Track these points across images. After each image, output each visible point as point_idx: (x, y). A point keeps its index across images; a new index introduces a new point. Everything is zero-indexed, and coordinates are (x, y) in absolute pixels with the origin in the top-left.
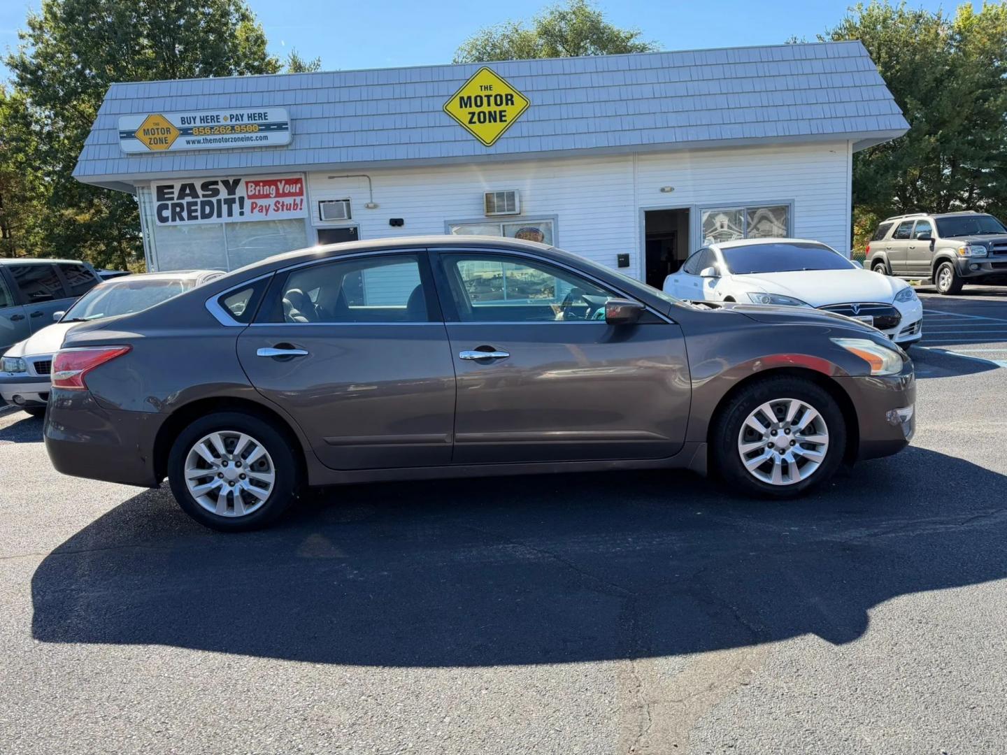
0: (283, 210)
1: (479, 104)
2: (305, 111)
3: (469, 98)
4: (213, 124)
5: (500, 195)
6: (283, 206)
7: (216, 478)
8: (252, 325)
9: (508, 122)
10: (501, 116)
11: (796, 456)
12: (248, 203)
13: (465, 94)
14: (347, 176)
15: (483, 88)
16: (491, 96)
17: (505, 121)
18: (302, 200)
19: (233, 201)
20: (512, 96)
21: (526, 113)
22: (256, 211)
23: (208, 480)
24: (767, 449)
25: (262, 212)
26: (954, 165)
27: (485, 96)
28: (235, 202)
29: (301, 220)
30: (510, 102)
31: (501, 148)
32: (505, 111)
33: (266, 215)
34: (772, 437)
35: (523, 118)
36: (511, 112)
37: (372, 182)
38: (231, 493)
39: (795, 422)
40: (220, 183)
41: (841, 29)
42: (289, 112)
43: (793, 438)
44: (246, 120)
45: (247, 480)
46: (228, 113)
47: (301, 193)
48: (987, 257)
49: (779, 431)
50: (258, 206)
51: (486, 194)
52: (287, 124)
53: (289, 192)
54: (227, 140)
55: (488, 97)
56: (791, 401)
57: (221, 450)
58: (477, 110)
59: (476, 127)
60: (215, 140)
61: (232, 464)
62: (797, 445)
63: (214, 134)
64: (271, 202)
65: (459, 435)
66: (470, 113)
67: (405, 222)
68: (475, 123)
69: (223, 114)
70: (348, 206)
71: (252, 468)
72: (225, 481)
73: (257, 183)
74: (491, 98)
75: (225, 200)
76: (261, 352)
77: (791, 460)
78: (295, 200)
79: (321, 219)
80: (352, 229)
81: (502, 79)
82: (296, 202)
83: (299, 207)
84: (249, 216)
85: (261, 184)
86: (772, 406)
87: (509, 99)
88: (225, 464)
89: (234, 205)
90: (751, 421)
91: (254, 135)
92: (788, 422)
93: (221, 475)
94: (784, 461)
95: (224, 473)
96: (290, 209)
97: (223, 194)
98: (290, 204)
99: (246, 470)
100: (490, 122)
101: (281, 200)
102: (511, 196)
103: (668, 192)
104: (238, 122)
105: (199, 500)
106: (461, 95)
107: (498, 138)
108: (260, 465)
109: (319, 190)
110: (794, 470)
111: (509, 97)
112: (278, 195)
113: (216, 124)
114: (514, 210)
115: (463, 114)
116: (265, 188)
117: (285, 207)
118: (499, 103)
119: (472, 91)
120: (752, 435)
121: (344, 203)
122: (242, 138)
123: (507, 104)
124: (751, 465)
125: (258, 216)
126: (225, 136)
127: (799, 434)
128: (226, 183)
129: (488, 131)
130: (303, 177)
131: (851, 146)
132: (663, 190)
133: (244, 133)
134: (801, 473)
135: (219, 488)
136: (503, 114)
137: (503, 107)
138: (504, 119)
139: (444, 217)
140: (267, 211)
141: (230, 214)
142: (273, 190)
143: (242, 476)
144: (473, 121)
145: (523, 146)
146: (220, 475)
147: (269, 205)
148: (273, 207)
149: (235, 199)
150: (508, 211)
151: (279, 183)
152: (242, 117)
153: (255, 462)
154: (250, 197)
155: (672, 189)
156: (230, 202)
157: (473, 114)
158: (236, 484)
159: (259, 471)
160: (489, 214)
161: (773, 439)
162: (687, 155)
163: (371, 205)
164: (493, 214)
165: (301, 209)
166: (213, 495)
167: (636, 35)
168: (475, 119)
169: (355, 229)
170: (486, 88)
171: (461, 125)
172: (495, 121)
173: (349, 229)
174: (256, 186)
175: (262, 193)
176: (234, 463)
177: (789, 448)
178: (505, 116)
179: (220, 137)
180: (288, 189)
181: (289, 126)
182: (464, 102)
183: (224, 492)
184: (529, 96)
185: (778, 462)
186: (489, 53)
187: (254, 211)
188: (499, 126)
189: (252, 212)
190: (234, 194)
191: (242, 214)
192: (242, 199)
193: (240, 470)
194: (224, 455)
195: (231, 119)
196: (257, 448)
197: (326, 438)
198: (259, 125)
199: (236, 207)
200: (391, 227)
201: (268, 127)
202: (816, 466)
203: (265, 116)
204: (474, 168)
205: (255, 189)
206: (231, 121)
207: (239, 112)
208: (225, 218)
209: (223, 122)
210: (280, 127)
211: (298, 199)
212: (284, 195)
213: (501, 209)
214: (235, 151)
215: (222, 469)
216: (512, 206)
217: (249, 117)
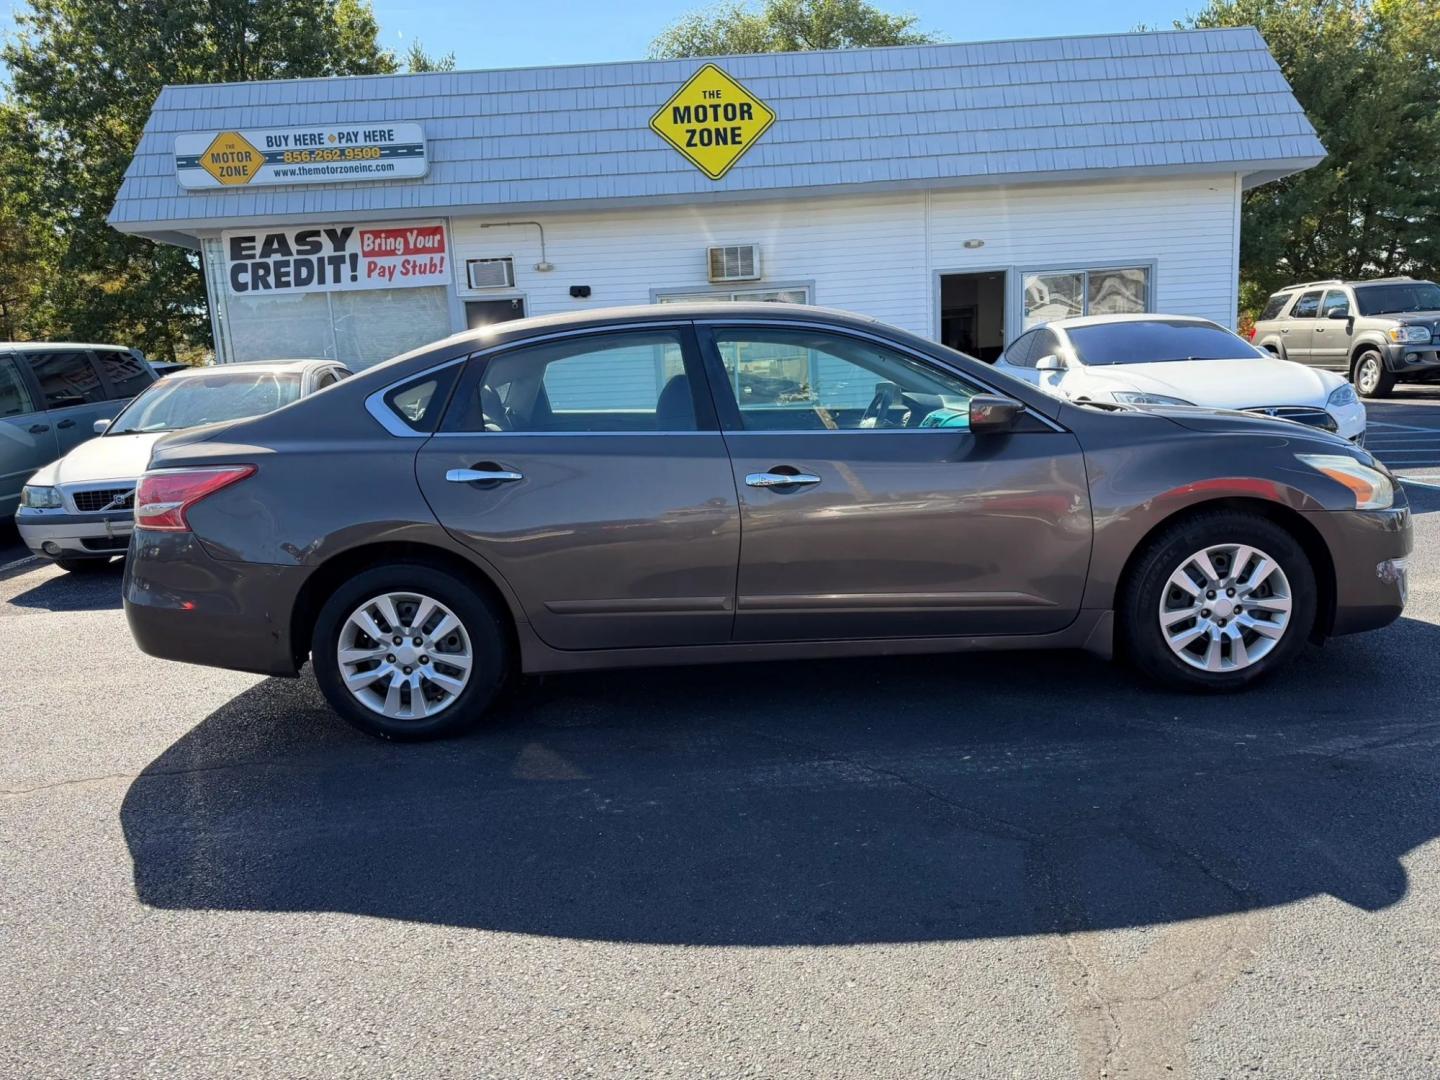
0: (414, 273)
1: (701, 117)
2: (448, 129)
3: (687, 109)
4: (314, 146)
5: (732, 252)
6: (414, 267)
7: (384, 662)
8: (436, 435)
9: (744, 144)
10: (734, 136)
11: (1242, 628)
12: (363, 263)
13: (681, 103)
14: (509, 224)
15: (707, 94)
16: (719, 106)
17: (740, 143)
18: (442, 259)
19: (342, 259)
20: (749, 106)
21: (769, 131)
22: (375, 274)
23: (372, 665)
24: (1200, 618)
25: (384, 276)
26: (1368, 211)
27: (711, 106)
28: (344, 262)
29: (443, 287)
30: (746, 115)
31: (733, 182)
32: (739, 128)
33: (390, 280)
34: (1207, 601)
35: (767, 138)
36: (748, 129)
37: (544, 232)
38: (406, 684)
39: (1243, 579)
40: (323, 233)
41: (1208, 14)
42: (425, 131)
43: (1240, 603)
44: (361, 141)
45: (431, 664)
46: (335, 131)
47: (441, 249)
48: (1431, 343)
49: (1218, 592)
50: (378, 267)
51: (712, 250)
52: (421, 147)
53: (424, 246)
54: (334, 171)
55: (715, 107)
56: (1238, 548)
57: (393, 620)
58: (698, 127)
59: (699, 152)
60: (317, 171)
61: (408, 641)
62: (1245, 612)
63: (315, 161)
64: (396, 261)
65: (744, 599)
66: (688, 131)
67: (592, 291)
68: (695, 145)
69: (327, 132)
70: (510, 267)
71: (439, 647)
72: (397, 666)
73: (376, 234)
74: (719, 109)
75: (330, 258)
76: (451, 476)
77: (1235, 635)
78: (432, 259)
79: (470, 287)
80: (515, 301)
81: (735, 82)
82: (434, 262)
83: (438, 269)
84: (365, 282)
85: (383, 235)
86: (1210, 555)
87: (746, 111)
88: (398, 642)
89: (342, 266)
90: (1180, 578)
91: (374, 163)
92: (1232, 579)
93: (392, 658)
94: (1225, 636)
95: (395, 654)
96: (424, 272)
97: (328, 249)
98: (425, 265)
99: (429, 650)
100: (718, 143)
101: (411, 258)
102: (748, 252)
103: (975, 247)
104: (349, 144)
105: (361, 696)
106: (675, 104)
107: (729, 167)
108: (451, 643)
109: (468, 244)
110: (1239, 649)
111: (746, 108)
112: (407, 251)
113: (318, 146)
114: (752, 274)
115: (679, 133)
116: (388, 241)
117: (417, 269)
118: (730, 116)
119: (691, 98)
120: (1179, 598)
121: (504, 262)
122: (357, 167)
123: (742, 118)
124: (1177, 643)
125: (377, 282)
126: (331, 165)
127: (1247, 596)
128: (331, 234)
129: (715, 157)
130: (444, 226)
131: (1239, 181)
132: (967, 245)
133: (359, 160)
134: (1250, 655)
135: (389, 678)
136: (737, 132)
137: (737, 122)
138: (737, 139)
139: (650, 283)
140: (391, 274)
141: (337, 279)
142: (400, 243)
143: (423, 660)
144: (693, 142)
145: (767, 180)
146: (390, 658)
147: (395, 267)
148: (399, 268)
149: (343, 257)
150: (742, 275)
151: (408, 234)
152: (356, 136)
153: (444, 638)
154: (366, 254)
155: (981, 244)
156: (337, 262)
157: (693, 132)
158: (414, 672)
159: (449, 651)
160: (716, 279)
161: (1209, 604)
162: (1003, 193)
163: (542, 266)
164: (721, 279)
165: (441, 272)
166: (380, 688)
167: (911, 21)
168: (696, 140)
169: (520, 301)
170: (712, 94)
171: (676, 148)
172: (725, 143)
173: (511, 301)
174: (375, 238)
175: (383, 248)
176: (411, 639)
177: (1232, 618)
178: (739, 135)
179: (324, 165)
180: (421, 242)
181: (424, 150)
182: (680, 115)
183: (397, 683)
184: (774, 105)
185: (1216, 638)
186: (698, 48)
187: (372, 274)
188: (729, 151)
189: (369, 276)
190: (344, 250)
191: (354, 278)
192: (354, 258)
193: (420, 651)
194: (397, 628)
195: (340, 139)
196: (447, 618)
197: (549, 604)
198: (381, 149)
199: (346, 269)
200: (572, 299)
201: (394, 151)
202: (1272, 644)
203: (389, 135)
204: (693, 212)
205: (374, 242)
206: (340, 142)
207: (352, 129)
208: (330, 286)
209: (328, 144)
210: (412, 151)
211: (437, 257)
212: (417, 251)
213: (732, 272)
214: (346, 187)
215: (394, 649)
216: (749, 268)
217: (366, 136)
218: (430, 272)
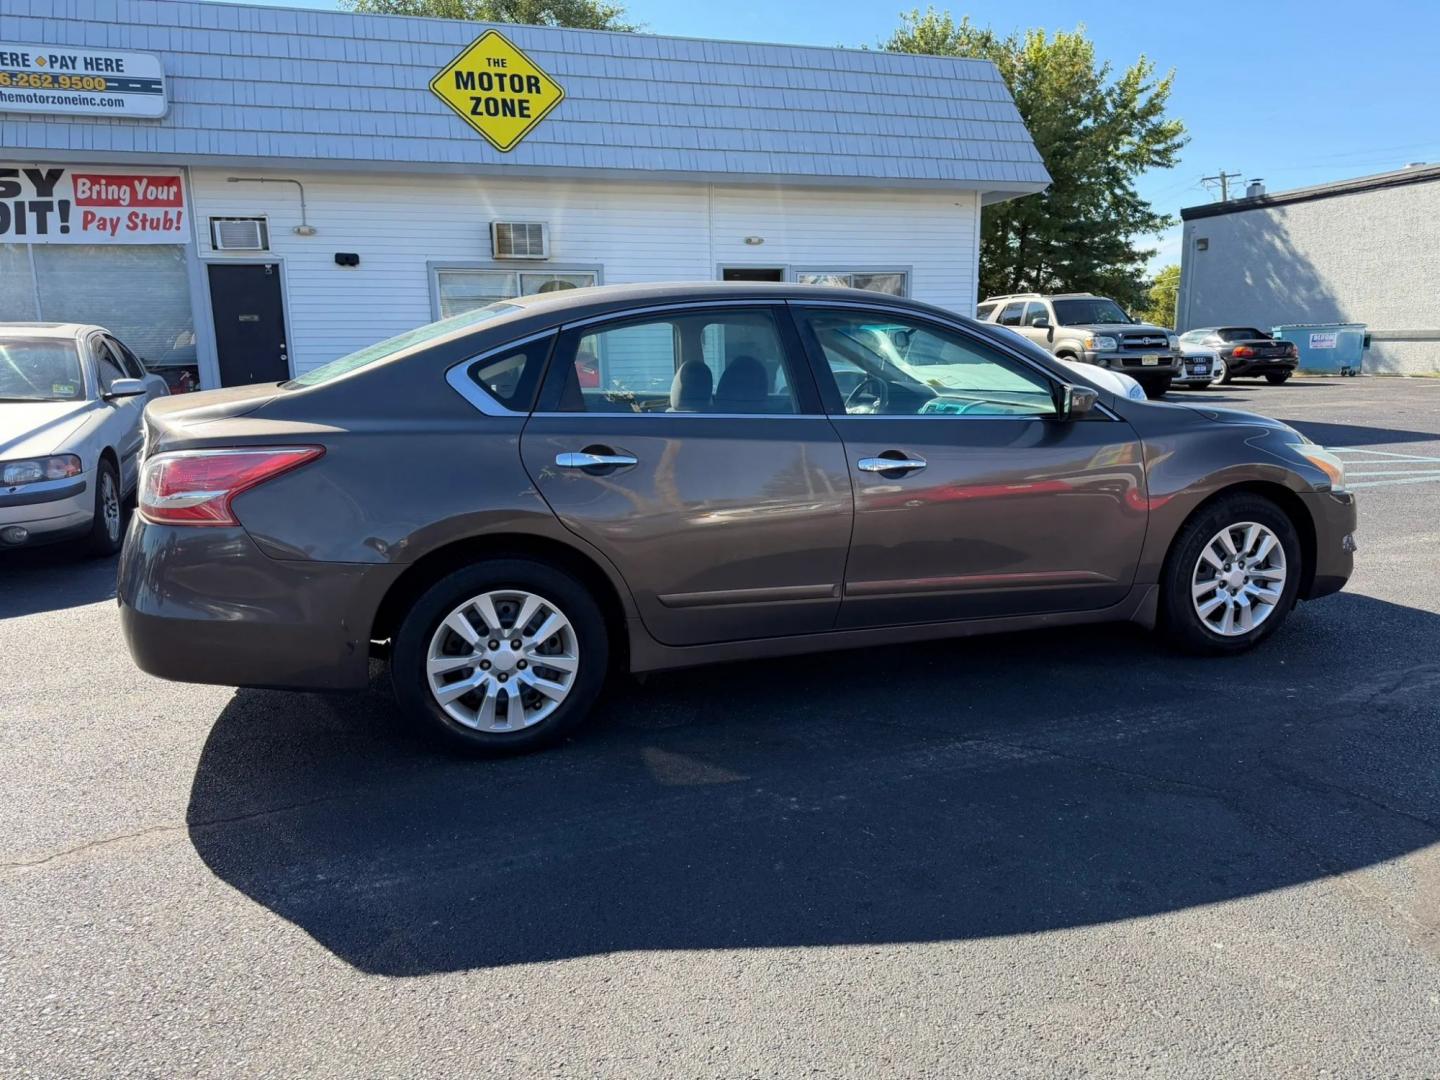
0: (144, 228)
1: (486, 85)
2: (190, 66)
3: (471, 75)
4: (15, 68)
5: (520, 228)
6: (144, 220)
7: (478, 670)
8: (534, 415)
9: (533, 118)
10: (522, 109)
12: (76, 213)
13: (464, 67)
14: (262, 180)
15: (492, 61)
16: (505, 75)
17: (529, 116)
18: (180, 214)
19: (49, 206)
20: (537, 80)
21: (558, 108)
22: (93, 226)
23: (465, 674)
24: (1218, 590)
25: (104, 229)
27: (496, 75)
28: (51, 210)
29: (178, 248)
30: (534, 88)
31: (524, 156)
32: (527, 101)
33: (113, 234)
35: (556, 115)
36: (537, 103)
37: (304, 190)
38: (503, 693)
39: (1252, 553)
40: (22, 174)
42: (164, 67)
43: (1248, 574)
44: (80, 69)
45: (529, 669)
46: (45, 53)
47: (178, 202)
49: (1234, 565)
50: (97, 219)
51: (497, 225)
52: (159, 83)
53: (156, 198)
54: (43, 100)
55: (501, 77)
56: (1252, 526)
57: (494, 622)
58: (485, 95)
59: (484, 121)
60: (20, 98)
61: (505, 645)
63: (17, 86)
64: (122, 213)
65: (850, 585)
66: (472, 98)
67: (360, 260)
68: (481, 114)
69: (34, 53)
70: (264, 229)
71: (541, 650)
72: (493, 673)
73: (95, 180)
74: (505, 78)
75: (31, 203)
76: (563, 460)
77: (1244, 602)
78: (166, 213)
79: (215, 247)
80: (268, 267)
81: (521, 52)
82: (169, 217)
83: (175, 225)
84: (77, 235)
85: (103, 181)
86: (1232, 532)
87: (533, 84)
88: (495, 645)
89: (49, 214)
90: (1208, 553)
91: (98, 96)
92: (1245, 553)
93: (486, 665)
94: (1236, 604)
95: (492, 660)
96: (157, 228)
97: (29, 193)
98: (158, 220)
99: (529, 653)
100: (505, 115)
101: (140, 210)
102: (536, 231)
103: (755, 244)
104: (65, 70)
105: (449, 709)
106: (457, 68)
107: (518, 141)
108: (555, 645)
109: (210, 199)
110: (1246, 615)
111: (533, 81)
112: (134, 202)
113: (22, 68)
114: (541, 253)
115: (463, 99)
116: (110, 189)
117: (148, 224)
118: (517, 87)
119: (474, 64)
120: (1206, 571)
121: (257, 222)
122: (74, 99)
123: (530, 91)
124: (1204, 611)
125: (95, 235)
126: (39, 93)
127: (1254, 568)
128: (33, 175)
129: (504, 128)
130: (182, 176)
131: (979, 198)
132: (749, 241)
133: (77, 90)
135: (483, 688)
136: (525, 105)
137: (524, 95)
138: (526, 112)
139: (427, 255)
140: (114, 228)
141: (42, 228)
142: (125, 193)
143: (522, 665)
144: (478, 110)
145: (557, 157)
146: (485, 665)
147: (118, 219)
148: (124, 222)
149: (51, 203)
150: (531, 253)
151: (136, 183)
152: (73, 61)
153: (547, 640)
154: (79, 202)
155: (761, 241)
156: (42, 209)
157: (478, 100)
158: (510, 679)
159: (551, 654)
160: (503, 256)
161: (1226, 576)
162: (779, 193)
163: (303, 229)
164: (508, 256)
165: (178, 228)
166: (471, 701)
167: (618, 12)
168: (482, 108)
169: (275, 267)
170: (496, 63)
171: (460, 116)
172: (513, 115)
173: (263, 266)
174: (93, 184)
175: (103, 196)
176: (510, 643)
177: (1242, 587)
178: (528, 109)
179: (31, 92)
180: (153, 193)
181: (163, 87)
182: (464, 81)
184: (563, 81)
187: (89, 226)
188: (517, 124)
189: (85, 228)
190: (51, 195)
191: (65, 230)
192: (64, 206)
193: (519, 654)
194: (496, 630)
195: (52, 63)
196: (553, 616)
197: (661, 597)
198: (107, 80)
199: (53, 218)
200: (338, 267)
201: (124, 85)
202: (1270, 609)
203: (118, 66)
204: (475, 183)
205: (90, 189)
206: (52, 67)
207: (68, 53)
208: (31, 236)
209: (34, 67)
210: (147, 86)
211: (173, 212)
212: (146, 203)
213: (521, 249)
214: (57, 120)
215: (489, 655)
216: (538, 247)
217: (86, 63)
218: (164, 228)
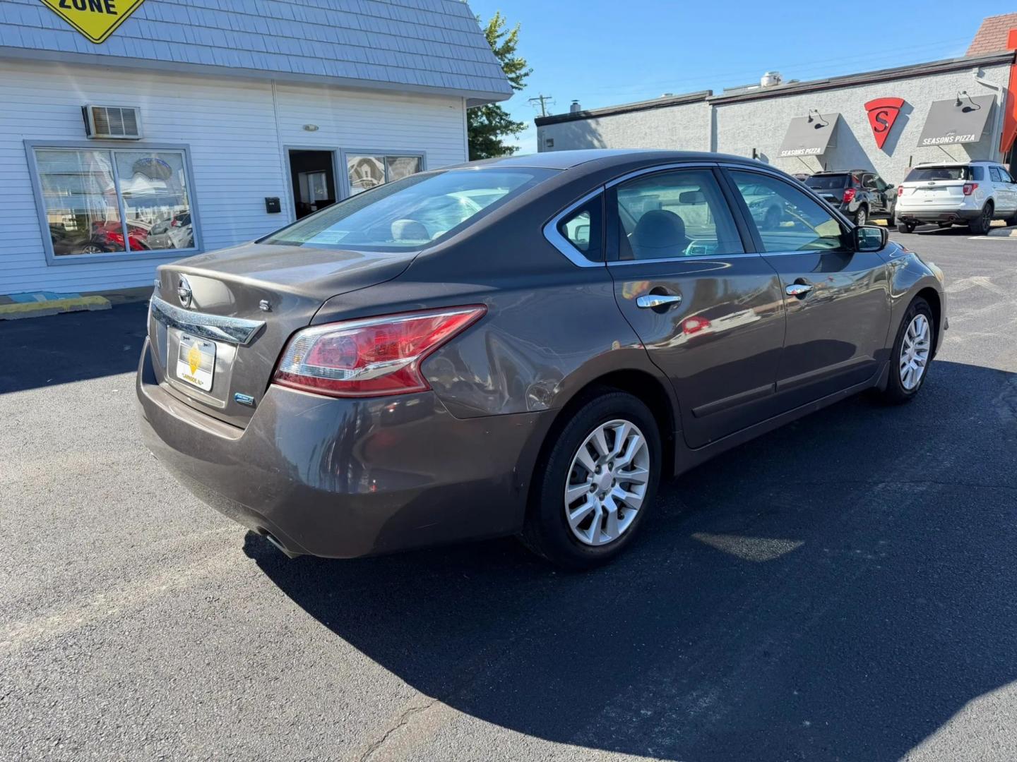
5: (114, 112)
10: (108, 6)
17: (115, 13)
21: (141, 8)
31: (115, 48)
35: (140, 14)
51: (93, 108)
59: (74, 15)
68: (69, 7)
72: (598, 495)
77: (915, 367)
88: (598, 470)
100: (92, 10)
102: (130, 114)
103: (312, 130)
107: (109, 34)
114: (136, 134)
129: (93, 22)
131: (467, 104)
132: (307, 128)
136: (110, 3)
138: (112, 9)
139: (22, 134)
144: (66, 4)
145: (149, 51)
150: (126, 134)
155: (316, 129)
160: (101, 136)
162: (327, 92)
164: (106, 136)
168: (70, 2)
171: (49, 7)
172: (100, 10)
176: (607, 466)
178: (113, 6)
188: (107, 18)
204: (63, 69)
213: (117, 130)
216: (133, 129)
